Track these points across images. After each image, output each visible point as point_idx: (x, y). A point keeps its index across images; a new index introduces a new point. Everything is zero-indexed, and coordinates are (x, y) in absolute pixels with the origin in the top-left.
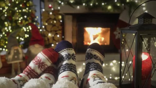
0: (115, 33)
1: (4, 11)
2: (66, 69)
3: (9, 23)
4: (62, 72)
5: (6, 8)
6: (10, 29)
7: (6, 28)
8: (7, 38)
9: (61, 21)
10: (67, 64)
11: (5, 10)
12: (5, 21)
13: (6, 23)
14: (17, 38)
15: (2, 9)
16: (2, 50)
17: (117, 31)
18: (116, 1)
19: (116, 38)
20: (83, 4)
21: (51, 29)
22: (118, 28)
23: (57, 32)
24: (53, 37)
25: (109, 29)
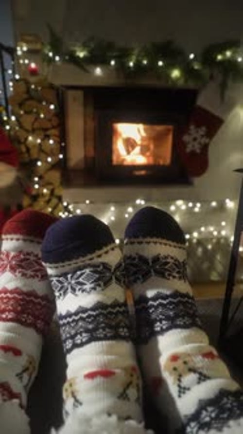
0: (186, 138)
2: (100, 333)
4: (82, 345)
10: (102, 309)
17: (190, 134)
18: (192, 56)
19: (188, 150)
20: (109, 63)
21: (33, 124)
22: (192, 127)
23: (49, 133)
24: (40, 144)
25: (171, 127)
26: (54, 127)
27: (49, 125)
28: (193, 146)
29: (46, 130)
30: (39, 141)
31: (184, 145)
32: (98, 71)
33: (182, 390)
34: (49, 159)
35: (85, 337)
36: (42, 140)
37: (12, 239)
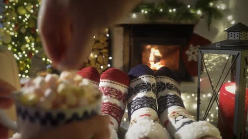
0: (187, 52)
1: (24, 21)
2: (145, 105)
3: (31, 37)
4: (138, 109)
5: (28, 16)
6: (33, 46)
7: (27, 46)
8: (28, 60)
9: (108, 35)
10: (145, 97)
11: (26, 19)
12: (26, 34)
13: (26, 38)
14: (44, 59)
15: (22, 17)
16: (21, 77)
17: (190, 50)
18: (189, 6)
19: (189, 60)
20: (141, 12)
21: (93, 47)
22: (191, 46)
23: (102, 51)
24: (96, 58)
25: (178, 46)
26: (105, 48)
27: (102, 47)
28: (193, 57)
29: (100, 50)
30: (96, 56)
31: (187, 57)
32: (134, 16)
33: (176, 121)
34: (102, 67)
35: (139, 106)
36: (98, 55)
37: (105, 82)
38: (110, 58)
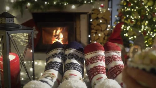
38: (89, 36)
